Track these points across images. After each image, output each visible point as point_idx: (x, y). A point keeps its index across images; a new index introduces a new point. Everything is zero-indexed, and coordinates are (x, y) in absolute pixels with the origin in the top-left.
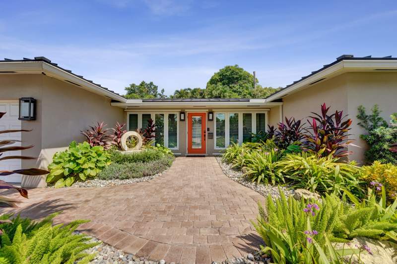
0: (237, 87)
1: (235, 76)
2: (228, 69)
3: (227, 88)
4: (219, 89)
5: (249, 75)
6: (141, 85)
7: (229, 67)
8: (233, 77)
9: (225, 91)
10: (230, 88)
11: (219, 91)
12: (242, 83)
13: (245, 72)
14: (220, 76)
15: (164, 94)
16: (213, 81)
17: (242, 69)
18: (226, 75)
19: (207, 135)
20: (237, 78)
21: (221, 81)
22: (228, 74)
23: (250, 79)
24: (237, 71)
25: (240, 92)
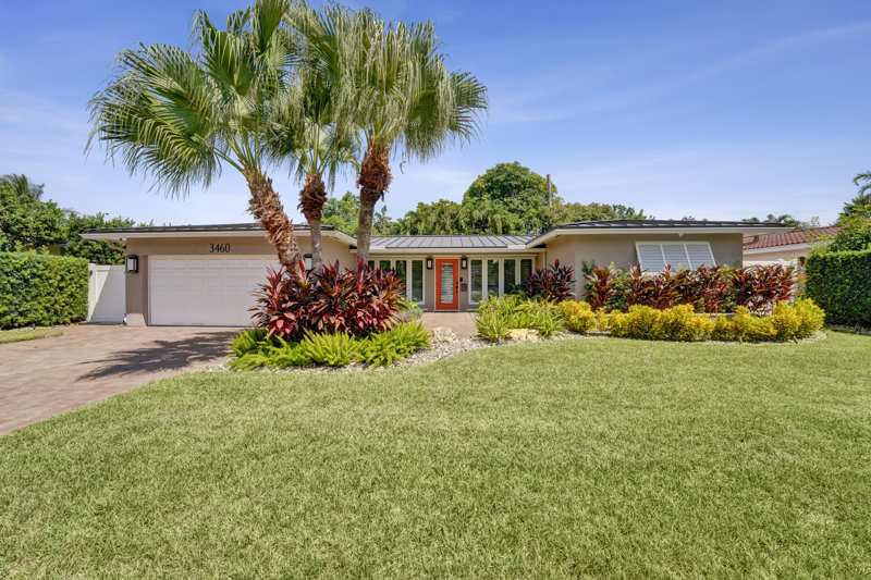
0: (516, 202)
1: (514, 183)
2: (500, 169)
3: (499, 206)
4: (484, 208)
5: (539, 180)
6: (346, 199)
7: (503, 165)
8: (510, 185)
9: (495, 212)
10: (506, 204)
11: (483, 212)
12: (525, 195)
13: (533, 174)
14: (488, 181)
15: (387, 214)
16: (474, 192)
17: (526, 169)
18: (498, 181)
19: (460, 286)
20: (518, 187)
21: (488, 191)
22: (501, 178)
23: (541, 187)
24: (517, 173)
25: (522, 212)
